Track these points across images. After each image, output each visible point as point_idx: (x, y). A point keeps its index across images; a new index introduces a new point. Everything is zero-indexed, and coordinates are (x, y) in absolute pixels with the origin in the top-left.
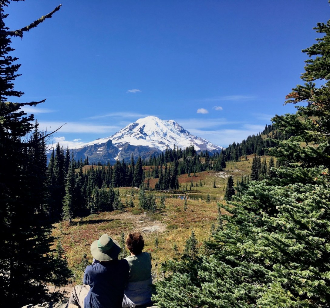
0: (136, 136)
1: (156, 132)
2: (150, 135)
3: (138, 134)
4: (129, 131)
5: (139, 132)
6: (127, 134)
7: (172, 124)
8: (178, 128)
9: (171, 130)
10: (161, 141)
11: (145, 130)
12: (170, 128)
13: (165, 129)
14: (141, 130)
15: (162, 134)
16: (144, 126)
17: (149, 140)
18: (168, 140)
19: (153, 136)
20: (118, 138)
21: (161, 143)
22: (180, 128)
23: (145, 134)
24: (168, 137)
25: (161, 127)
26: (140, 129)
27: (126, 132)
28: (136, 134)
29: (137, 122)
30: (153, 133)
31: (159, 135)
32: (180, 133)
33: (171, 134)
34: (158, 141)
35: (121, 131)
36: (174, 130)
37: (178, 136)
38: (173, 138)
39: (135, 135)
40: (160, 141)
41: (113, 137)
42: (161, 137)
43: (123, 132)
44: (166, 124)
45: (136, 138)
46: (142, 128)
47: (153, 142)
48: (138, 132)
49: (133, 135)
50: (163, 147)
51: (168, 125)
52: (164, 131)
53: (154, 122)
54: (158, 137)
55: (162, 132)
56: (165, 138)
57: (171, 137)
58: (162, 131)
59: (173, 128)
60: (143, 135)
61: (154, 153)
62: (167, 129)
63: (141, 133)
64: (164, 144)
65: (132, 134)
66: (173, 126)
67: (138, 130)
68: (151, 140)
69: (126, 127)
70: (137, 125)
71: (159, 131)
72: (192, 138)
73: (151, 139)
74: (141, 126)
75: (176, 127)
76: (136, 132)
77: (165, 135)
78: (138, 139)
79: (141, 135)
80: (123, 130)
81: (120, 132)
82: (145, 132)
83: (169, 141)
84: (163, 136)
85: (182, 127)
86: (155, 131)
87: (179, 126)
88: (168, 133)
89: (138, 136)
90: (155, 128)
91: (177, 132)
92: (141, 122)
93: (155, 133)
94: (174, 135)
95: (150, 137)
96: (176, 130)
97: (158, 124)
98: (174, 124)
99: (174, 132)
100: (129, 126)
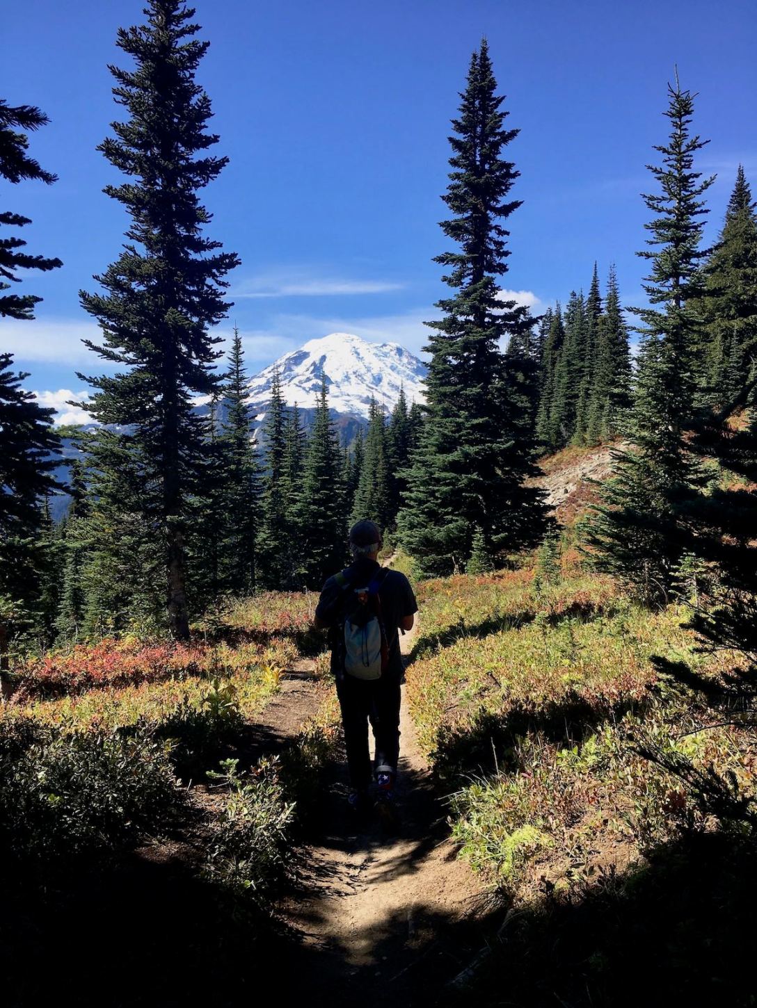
0: (303, 385)
1: (354, 373)
2: (339, 380)
3: (308, 380)
4: (284, 372)
5: (311, 373)
7: (393, 353)
8: (410, 363)
9: (393, 368)
10: (367, 397)
11: (327, 369)
12: (389, 361)
13: (376, 366)
14: (317, 369)
15: (368, 378)
16: (324, 358)
17: (336, 394)
18: (384, 394)
19: (346, 383)
20: (256, 391)
21: (368, 401)
22: (414, 362)
23: (326, 379)
24: (384, 386)
25: (366, 362)
26: (312, 368)
28: (303, 378)
29: (306, 348)
30: (346, 377)
31: (363, 380)
32: (413, 374)
33: (392, 378)
34: (361, 397)
35: (265, 372)
36: (400, 367)
37: (410, 382)
38: (397, 388)
39: (300, 382)
40: (365, 396)
42: (367, 385)
44: (377, 352)
45: (304, 389)
46: (317, 362)
47: (347, 398)
48: (308, 374)
49: (296, 381)
51: (385, 355)
52: (375, 371)
53: (348, 347)
54: (359, 387)
55: (369, 374)
56: (378, 388)
57: (393, 386)
58: (369, 371)
59: (396, 363)
60: (320, 383)
61: (350, 423)
62: (382, 365)
63: (317, 377)
65: (293, 378)
66: (398, 356)
67: (308, 370)
68: (343, 394)
69: (279, 363)
70: (305, 355)
71: (363, 370)
73: (341, 392)
74: (314, 357)
75: (405, 360)
76: (303, 375)
77: (378, 380)
78: (308, 392)
79: (314, 381)
80: (270, 369)
81: (263, 375)
82: (327, 373)
83: (389, 397)
84: (372, 383)
86: (351, 372)
87: (412, 357)
88: (384, 375)
89: (308, 385)
90: (352, 364)
91: (408, 372)
93: (353, 377)
94: (399, 380)
95: (339, 387)
96: (403, 368)
97: (358, 354)
98: (400, 351)
99: (398, 373)
100: (283, 360)
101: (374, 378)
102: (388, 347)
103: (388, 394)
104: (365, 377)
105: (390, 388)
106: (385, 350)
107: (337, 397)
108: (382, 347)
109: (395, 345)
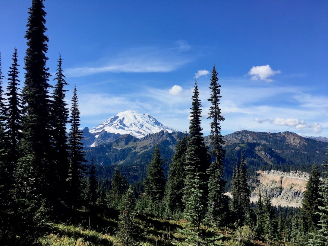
1: (134, 123)
2: (129, 125)
3: (118, 125)
4: (110, 123)
5: (119, 123)
6: (108, 125)
7: (147, 117)
8: (153, 120)
9: (147, 122)
10: (138, 131)
11: (124, 122)
12: (146, 120)
13: (141, 121)
14: (121, 122)
15: (139, 125)
16: (123, 118)
18: (144, 130)
19: (131, 127)
20: (99, 129)
21: (138, 132)
22: (154, 120)
23: (124, 125)
24: (144, 128)
25: (138, 119)
26: (119, 121)
27: (107, 124)
29: (118, 115)
30: (131, 124)
31: (137, 126)
32: (154, 124)
33: (147, 125)
34: (136, 131)
36: (149, 121)
37: (153, 126)
38: (148, 128)
39: (115, 126)
41: (95, 128)
42: (138, 127)
43: (105, 124)
44: (142, 117)
45: (116, 128)
46: (121, 120)
47: (131, 131)
48: (118, 123)
49: (113, 125)
50: (139, 136)
51: (145, 118)
52: (141, 123)
53: (132, 115)
54: (135, 128)
55: (139, 124)
56: (142, 128)
57: (147, 128)
58: (139, 123)
59: (148, 120)
60: (122, 126)
62: (143, 121)
63: (121, 124)
64: (141, 133)
66: (149, 118)
69: (108, 120)
70: (117, 117)
71: (137, 122)
72: (164, 128)
73: (129, 130)
74: (121, 118)
75: (151, 119)
76: (116, 123)
77: (142, 126)
79: (120, 126)
80: (105, 122)
81: (103, 124)
83: (145, 131)
84: (140, 127)
85: (155, 120)
86: (133, 123)
87: (153, 118)
88: (144, 124)
89: (118, 127)
90: (133, 120)
91: (152, 123)
92: (121, 115)
93: (133, 124)
94: (149, 126)
95: (128, 128)
96: (150, 122)
97: (135, 117)
98: (149, 117)
99: (149, 124)
100: (110, 119)
101: (141, 125)
102: (145, 115)
103: (145, 130)
104: (137, 125)
105: (146, 128)
106: (145, 116)
107: (128, 131)
108: (143, 115)
109: (148, 114)
